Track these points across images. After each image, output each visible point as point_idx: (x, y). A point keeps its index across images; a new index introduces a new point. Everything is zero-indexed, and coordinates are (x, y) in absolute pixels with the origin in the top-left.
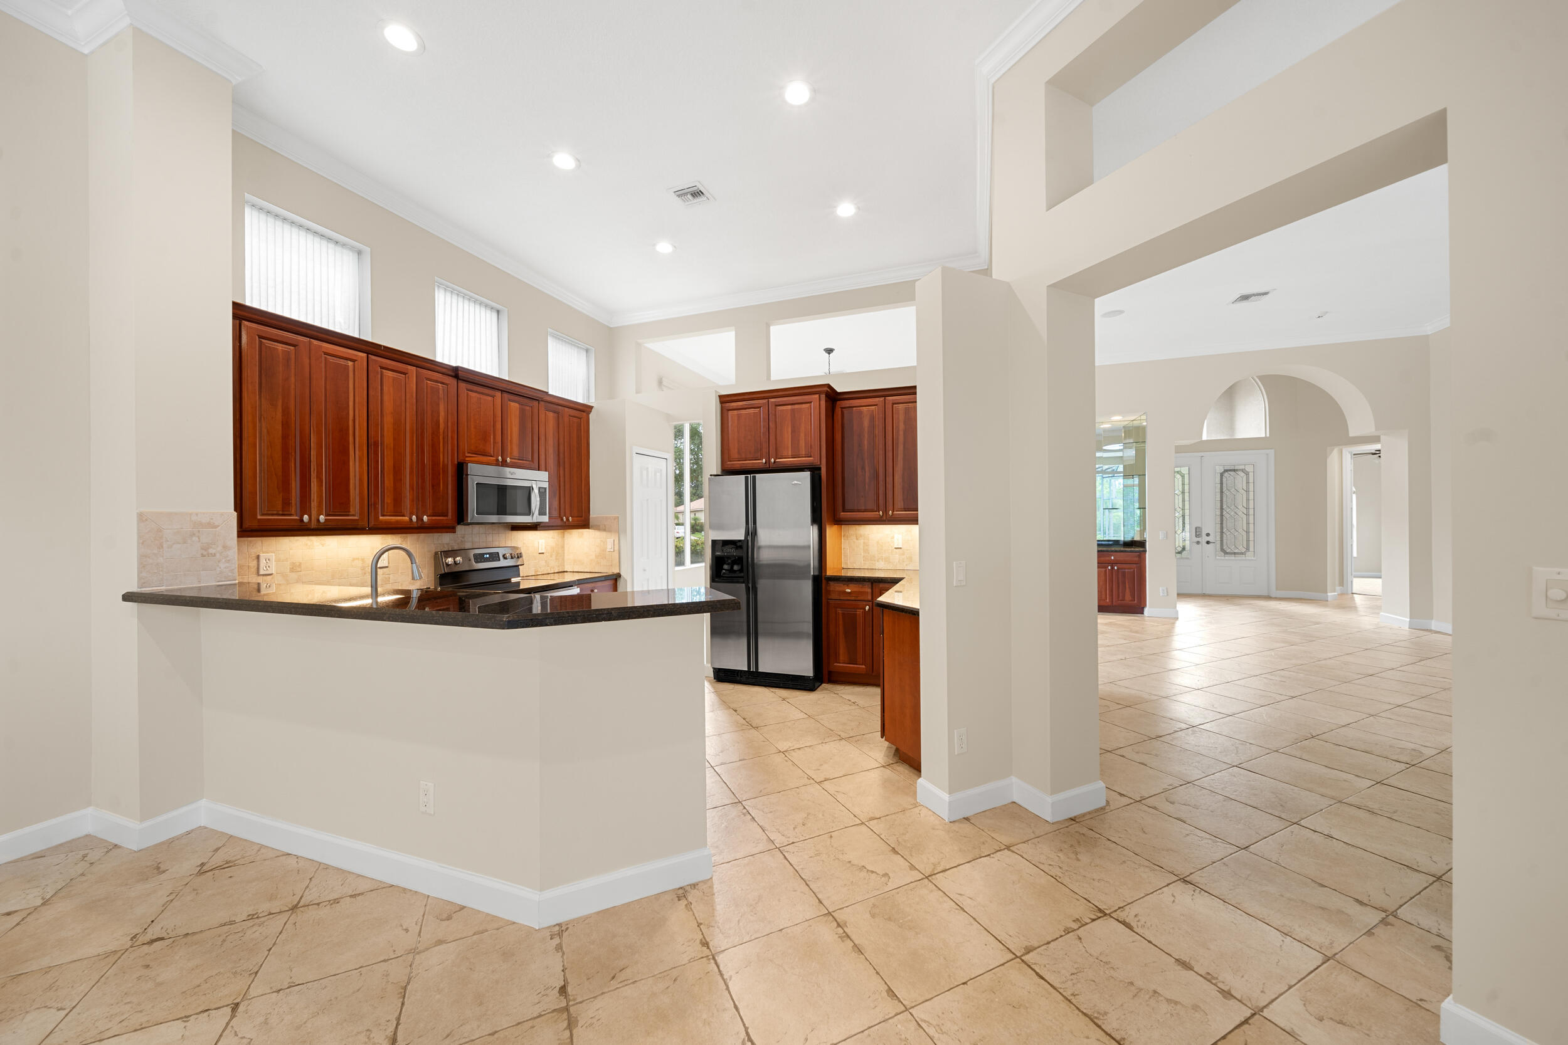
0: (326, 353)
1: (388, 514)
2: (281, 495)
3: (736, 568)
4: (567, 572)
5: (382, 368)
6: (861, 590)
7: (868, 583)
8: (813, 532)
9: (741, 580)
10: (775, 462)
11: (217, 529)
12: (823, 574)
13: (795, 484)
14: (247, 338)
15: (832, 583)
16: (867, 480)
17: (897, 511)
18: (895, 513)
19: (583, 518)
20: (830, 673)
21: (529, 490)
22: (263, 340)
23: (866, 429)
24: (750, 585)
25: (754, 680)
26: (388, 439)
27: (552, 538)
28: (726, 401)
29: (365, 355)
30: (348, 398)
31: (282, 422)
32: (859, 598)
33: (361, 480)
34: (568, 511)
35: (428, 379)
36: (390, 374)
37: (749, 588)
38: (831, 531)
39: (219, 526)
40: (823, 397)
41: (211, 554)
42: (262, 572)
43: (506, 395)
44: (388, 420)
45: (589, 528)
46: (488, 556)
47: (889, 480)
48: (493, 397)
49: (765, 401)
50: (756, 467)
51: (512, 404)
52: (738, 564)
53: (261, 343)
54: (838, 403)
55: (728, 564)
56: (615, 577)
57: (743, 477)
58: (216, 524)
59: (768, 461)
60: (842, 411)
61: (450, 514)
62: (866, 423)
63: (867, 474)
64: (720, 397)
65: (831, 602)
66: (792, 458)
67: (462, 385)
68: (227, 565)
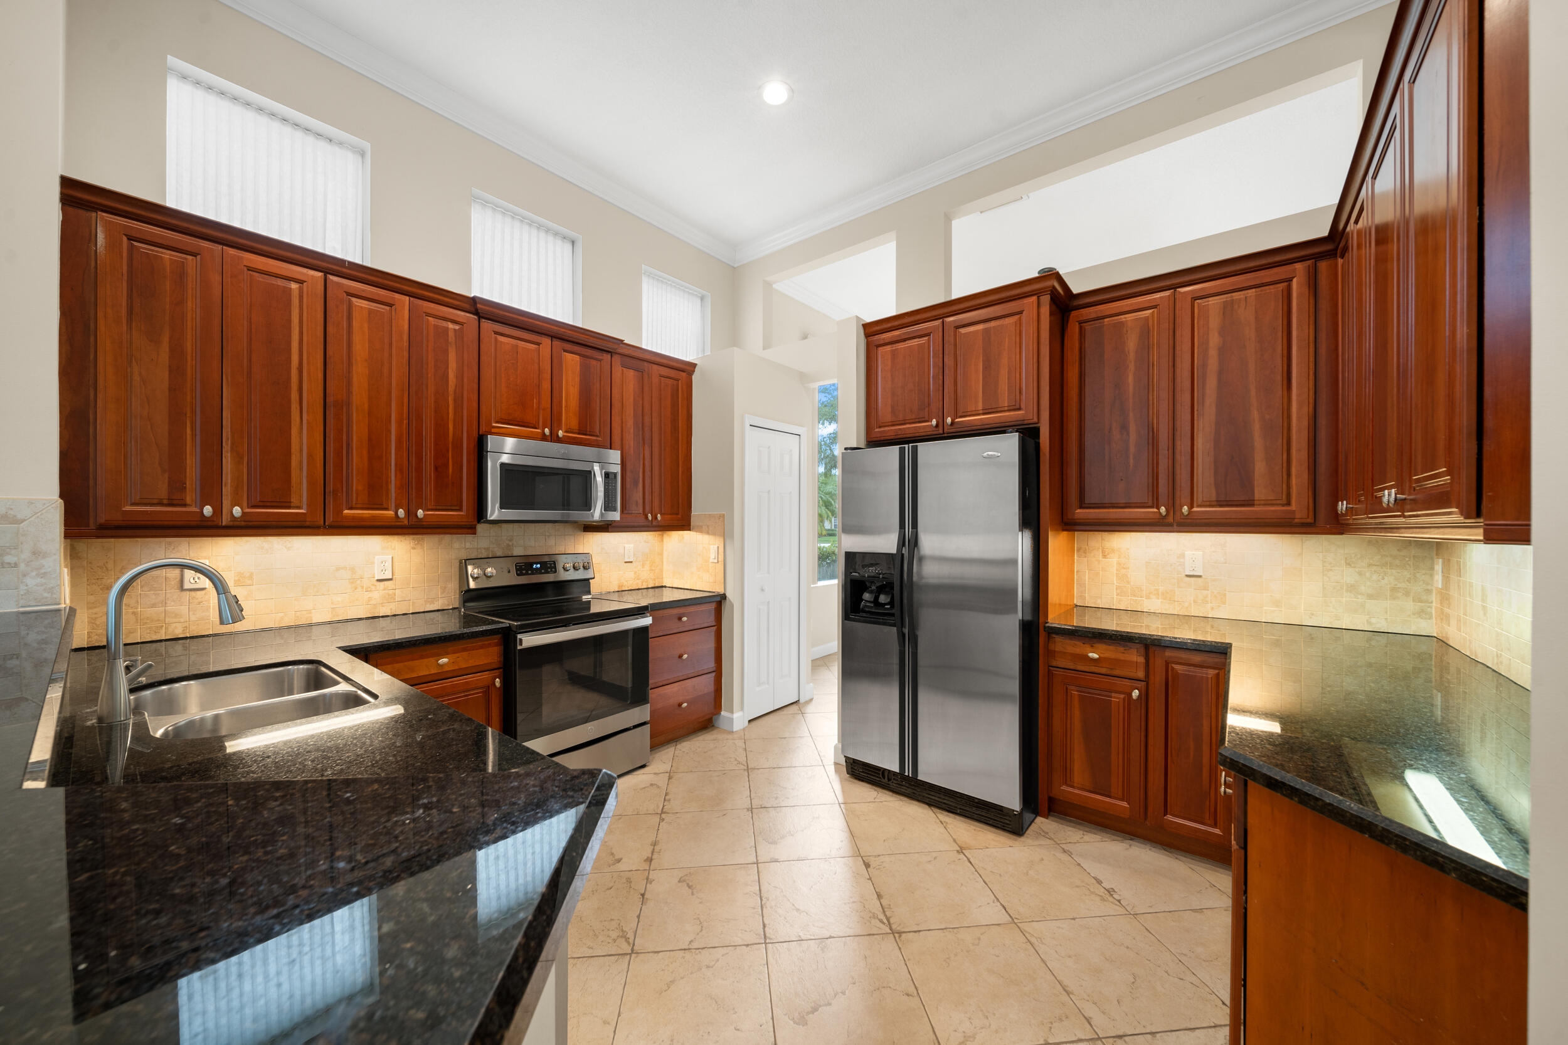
0: (250, 269)
1: (359, 506)
2: (166, 475)
3: (883, 599)
4: (665, 587)
5: (349, 294)
6: (1121, 657)
7: (1138, 646)
8: (1022, 545)
9: (891, 620)
10: (953, 423)
11: (22, 525)
12: (1041, 620)
13: (990, 457)
14: (106, 238)
15: (1058, 639)
16: (1132, 449)
17: (1199, 506)
18: (1195, 509)
19: (680, 516)
20: (1051, 801)
21: (587, 476)
22: (135, 243)
23: (1132, 356)
24: (906, 631)
25: (909, 791)
26: (360, 397)
27: (645, 542)
28: (874, 332)
29: (320, 274)
30: (290, 336)
31: (170, 366)
32: (1117, 672)
33: (310, 456)
34: (656, 509)
35: (428, 315)
36: (364, 304)
37: (904, 635)
38: (1056, 543)
39: (25, 520)
40: (1046, 299)
41: (9, 564)
42: (187, 586)
43: (557, 343)
44: (360, 372)
45: (690, 530)
46: (539, 566)
47: (1183, 445)
48: (538, 344)
49: (938, 323)
50: (921, 433)
51: (569, 356)
52: (886, 593)
53: (131, 248)
54: (1074, 314)
55: (871, 592)
56: (718, 599)
57: (895, 449)
58: (20, 516)
59: (941, 423)
60: (1081, 328)
61: (464, 507)
62: (1132, 343)
63: (1133, 438)
64: (866, 326)
65: (1056, 672)
66: (984, 414)
67: (486, 325)
68: (39, 580)
